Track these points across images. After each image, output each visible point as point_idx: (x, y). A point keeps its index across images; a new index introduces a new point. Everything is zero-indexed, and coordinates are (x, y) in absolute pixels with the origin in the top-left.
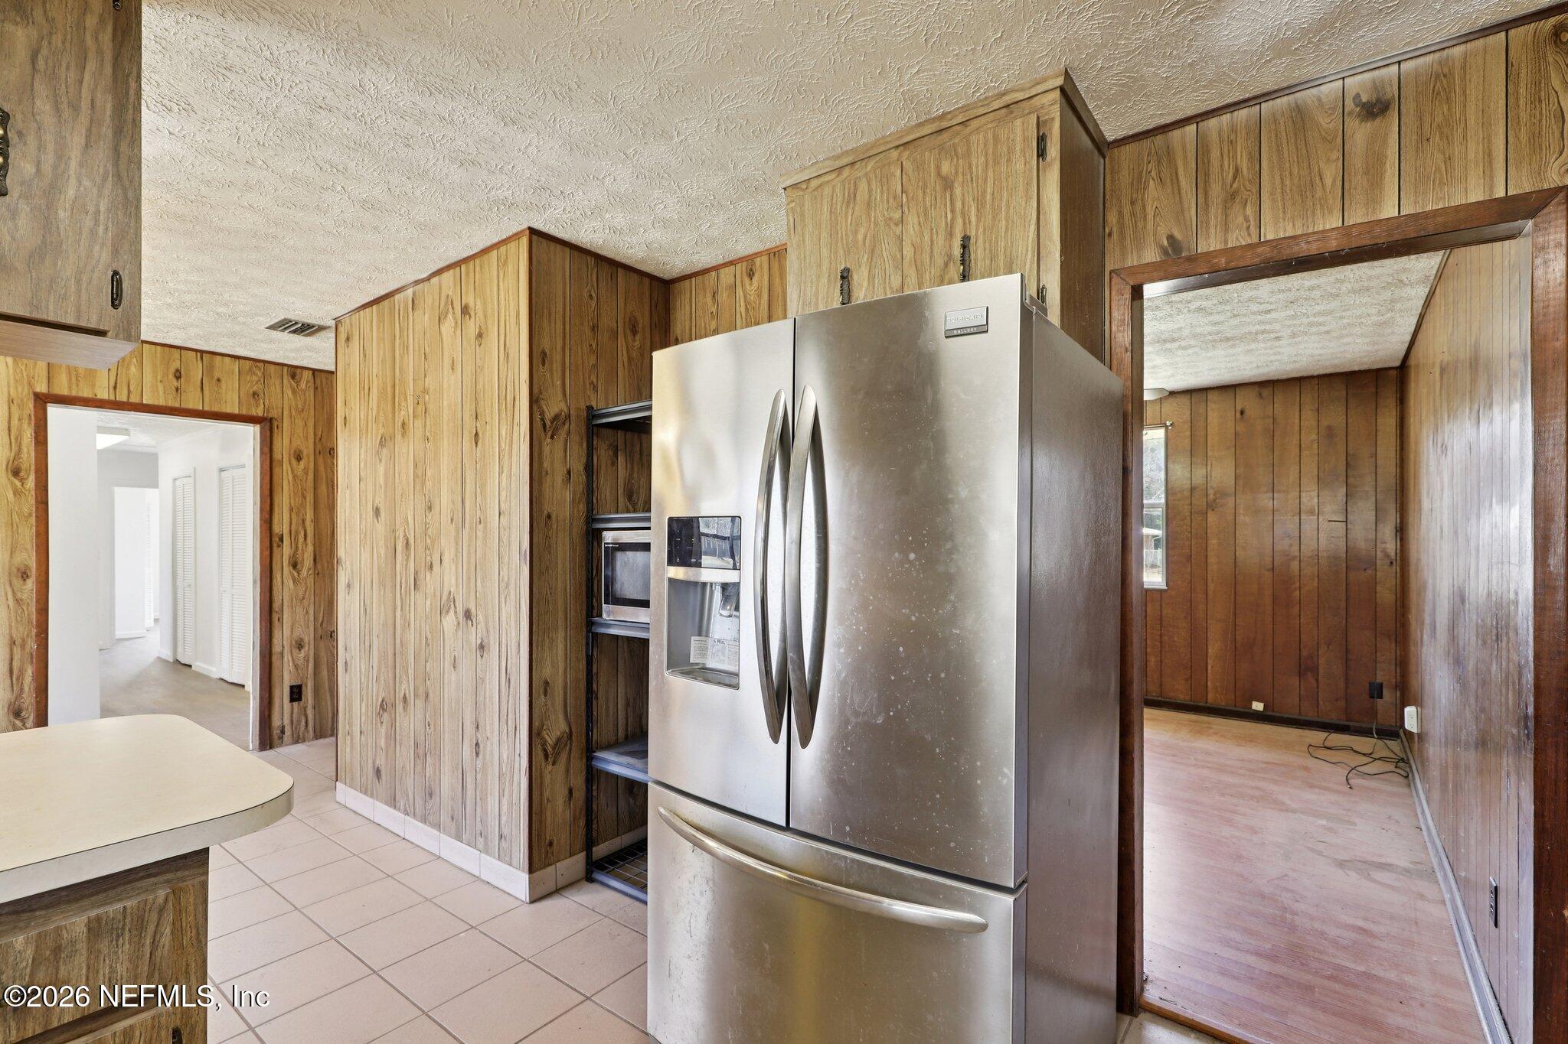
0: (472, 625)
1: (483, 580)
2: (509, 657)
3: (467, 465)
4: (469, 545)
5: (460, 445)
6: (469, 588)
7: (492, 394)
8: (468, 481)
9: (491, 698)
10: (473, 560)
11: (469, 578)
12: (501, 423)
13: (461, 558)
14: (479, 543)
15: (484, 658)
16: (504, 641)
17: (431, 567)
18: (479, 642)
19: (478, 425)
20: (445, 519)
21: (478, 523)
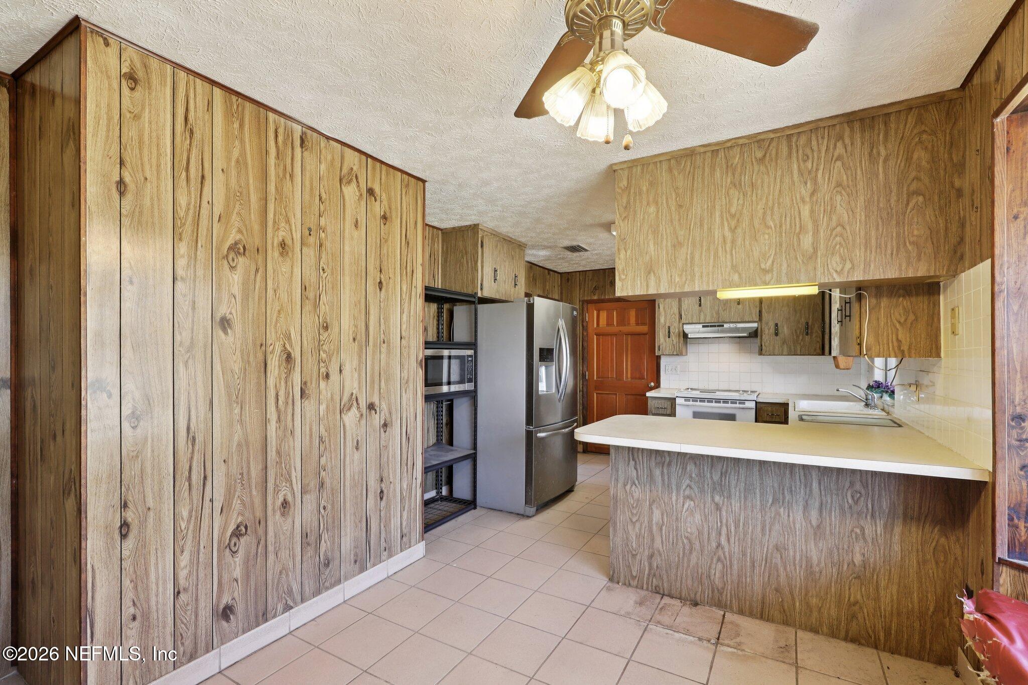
0: (376, 413)
1: (387, 381)
2: (408, 424)
3: (371, 301)
4: (373, 359)
5: (364, 285)
6: (373, 388)
7: (395, 261)
8: (372, 312)
9: (394, 456)
10: (377, 368)
11: (373, 382)
12: (403, 282)
13: (364, 367)
14: (383, 356)
15: (387, 433)
16: (404, 416)
17: (327, 376)
18: (382, 422)
19: (382, 276)
20: (346, 338)
21: (382, 343)
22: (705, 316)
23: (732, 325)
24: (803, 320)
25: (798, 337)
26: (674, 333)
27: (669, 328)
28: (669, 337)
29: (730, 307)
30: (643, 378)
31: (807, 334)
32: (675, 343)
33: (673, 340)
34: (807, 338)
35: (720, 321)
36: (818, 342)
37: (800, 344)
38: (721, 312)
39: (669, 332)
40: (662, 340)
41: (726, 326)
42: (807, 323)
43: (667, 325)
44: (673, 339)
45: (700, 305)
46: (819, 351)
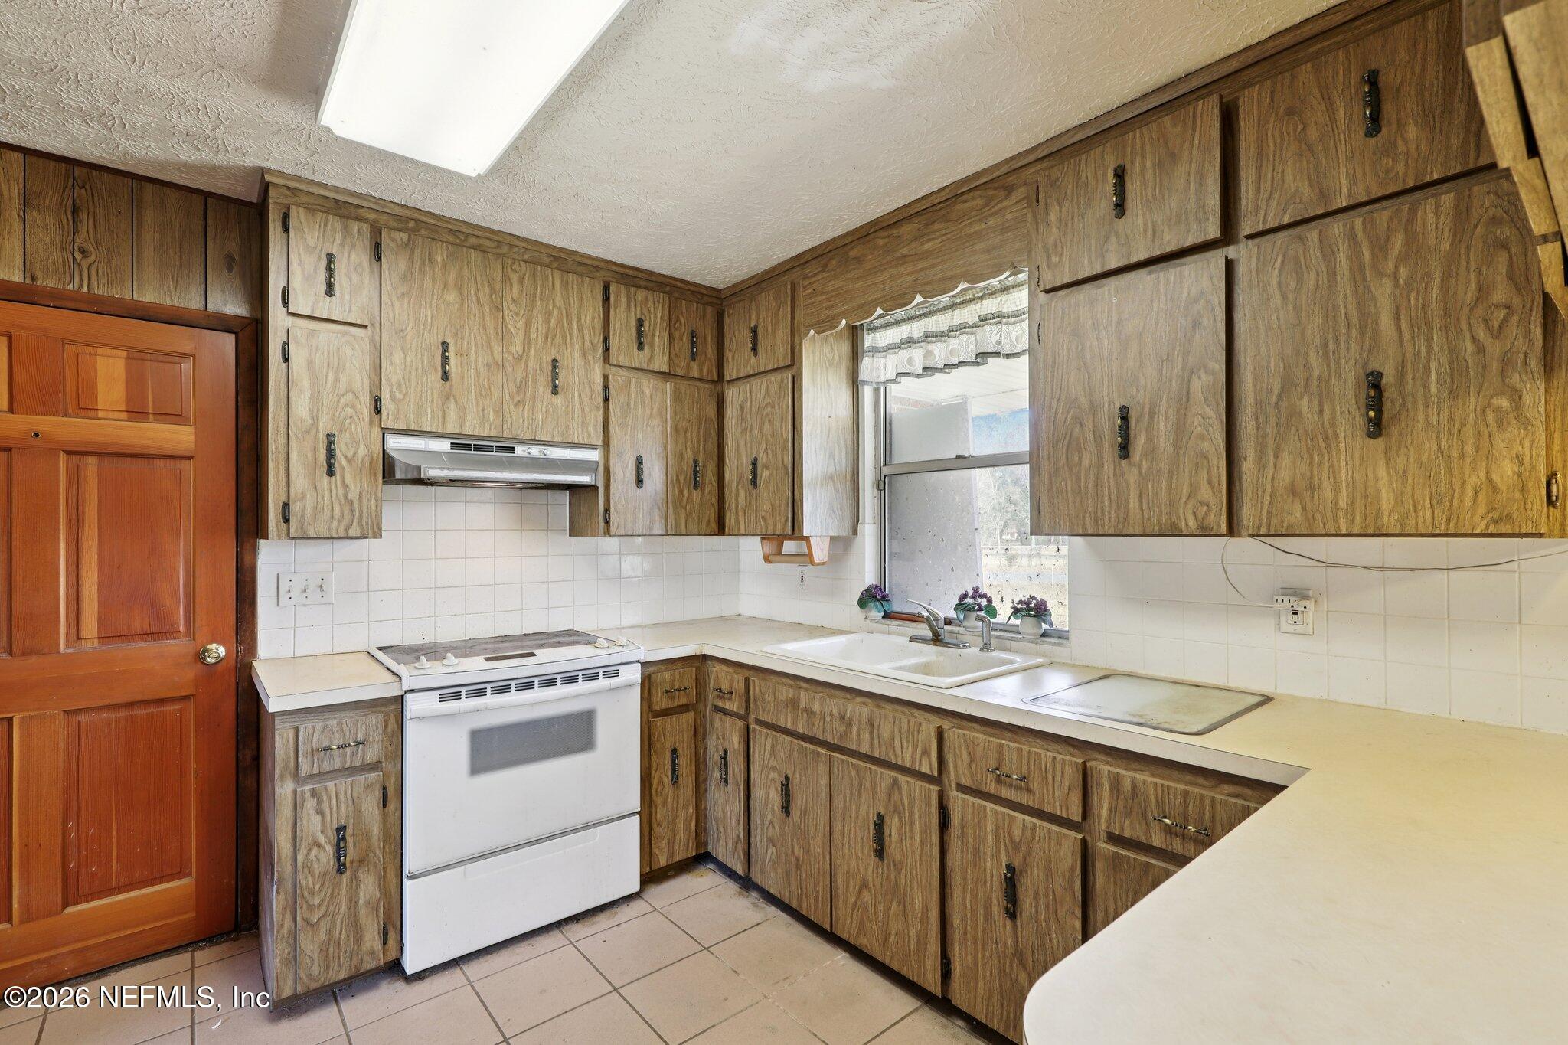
22: (463, 413)
23: (535, 451)
24: (689, 455)
25: (681, 492)
26: (350, 460)
27: (331, 439)
28: (331, 473)
29: (535, 398)
30: (173, 633)
31: (696, 486)
32: (353, 495)
33: (346, 486)
34: (696, 494)
35: (507, 434)
36: (712, 504)
37: (685, 509)
38: (509, 408)
39: (331, 454)
40: (300, 482)
41: (520, 450)
42: (696, 462)
43: (324, 428)
44: (348, 480)
45: (445, 377)
46: (714, 526)
